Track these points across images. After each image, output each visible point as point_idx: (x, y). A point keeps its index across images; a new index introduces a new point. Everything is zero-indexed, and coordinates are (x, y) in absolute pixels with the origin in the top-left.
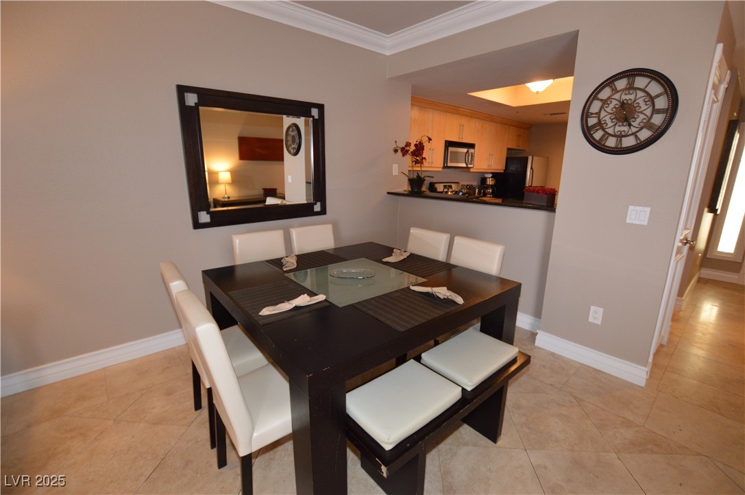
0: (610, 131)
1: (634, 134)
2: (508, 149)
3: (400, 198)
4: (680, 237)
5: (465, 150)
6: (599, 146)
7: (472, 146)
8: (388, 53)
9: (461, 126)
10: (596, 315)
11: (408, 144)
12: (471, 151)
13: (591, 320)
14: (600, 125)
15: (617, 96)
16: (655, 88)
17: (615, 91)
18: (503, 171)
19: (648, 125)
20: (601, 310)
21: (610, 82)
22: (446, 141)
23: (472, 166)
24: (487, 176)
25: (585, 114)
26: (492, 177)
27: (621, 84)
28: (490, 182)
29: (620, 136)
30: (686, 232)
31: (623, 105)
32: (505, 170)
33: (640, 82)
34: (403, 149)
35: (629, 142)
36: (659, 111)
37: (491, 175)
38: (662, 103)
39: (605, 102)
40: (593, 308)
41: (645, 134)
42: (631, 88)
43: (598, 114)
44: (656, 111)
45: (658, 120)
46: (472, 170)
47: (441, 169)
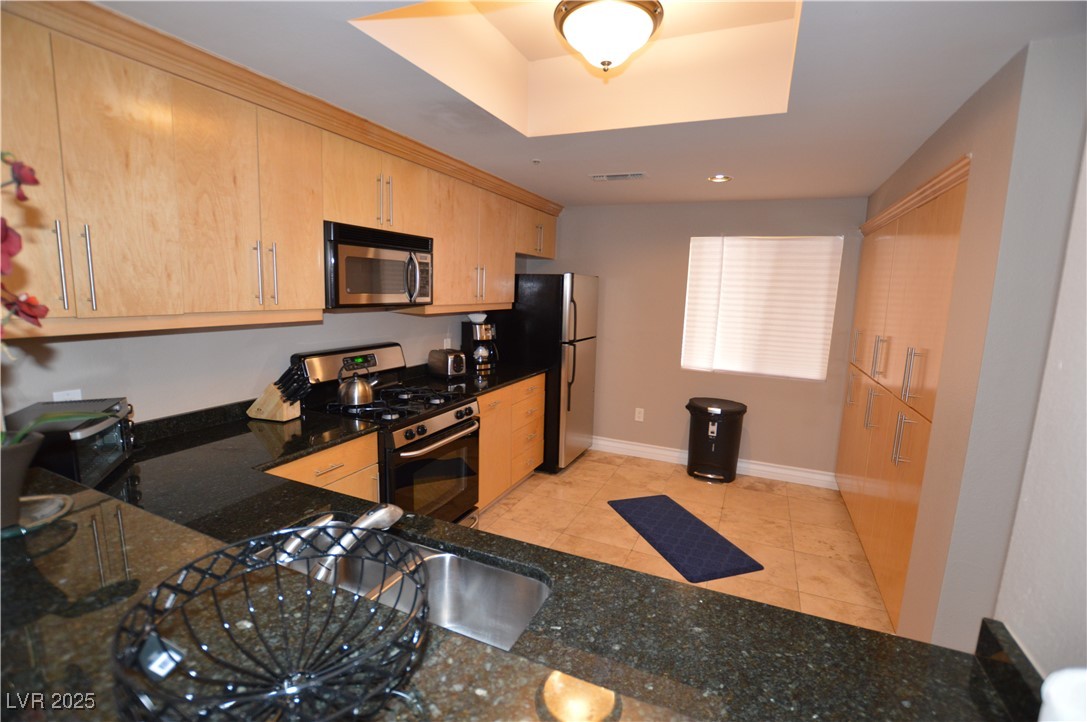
2: (518, 257)
5: (402, 256)
7: (423, 244)
12: (419, 257)
18: (510, 307)
22: (327, 224)
23: (428, 299)
24: (475, 318)
26: (486, 322)
28: (481, 333)
32: (514, 304)
37: (484, 317)
46: (429, 310)
47: (318, 316)
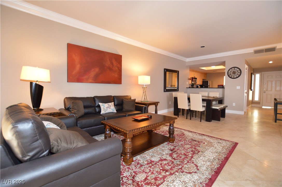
0: (232, 75)
1: (236, 76)
2: (203, 79)
3: (188, 88)
4: (245, 92)
6: (231, 78)
7: (196, 78)
8: (187, 61)
9: (194, 74)
10: (234, 104)
11: (190, 78)
12: (196, 80)
13: (233, 105)
14: (230, 74)
15: (233, 70)
16: (238, 70)
17: (232, 76)
19: (238, 75)
20: (235, 103)
21: (231, 68)
24: (198, 86)
25: (228, 73)
27: (233, 69)
29: (234, 76)
30: (246, 91)
31: (234, 72)
32: (202, 84)
33: (236, 69)
34: (190, 79)
35: (235, 77)
36: (239, 73)
38: (239, 72)
39: (231, 71)
40: (233, 103)
41: (237, 76)
42: (234, 69)
43: (230, 73)
44: (238, 73)
45: (239, 74)
46: (196, 84)
